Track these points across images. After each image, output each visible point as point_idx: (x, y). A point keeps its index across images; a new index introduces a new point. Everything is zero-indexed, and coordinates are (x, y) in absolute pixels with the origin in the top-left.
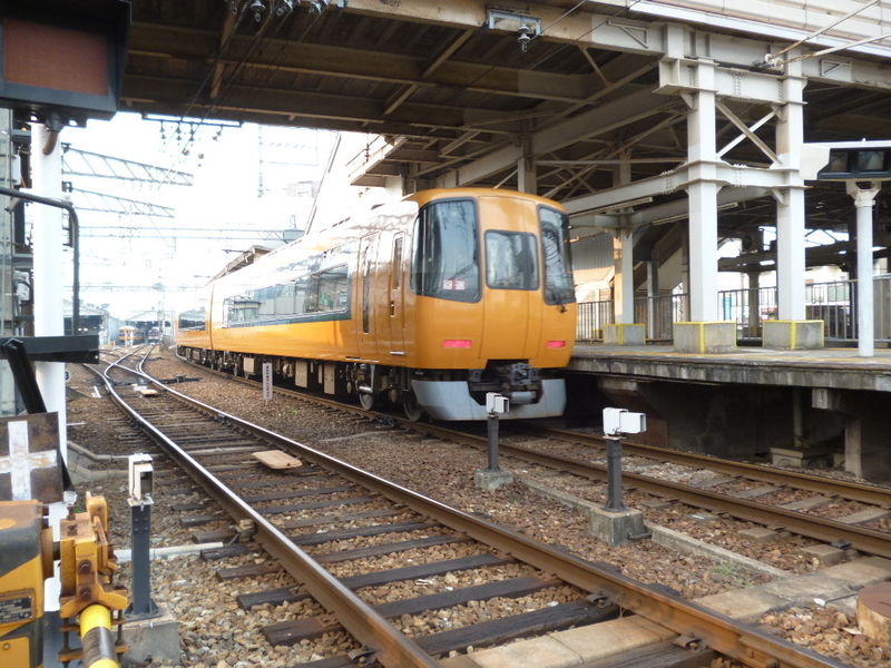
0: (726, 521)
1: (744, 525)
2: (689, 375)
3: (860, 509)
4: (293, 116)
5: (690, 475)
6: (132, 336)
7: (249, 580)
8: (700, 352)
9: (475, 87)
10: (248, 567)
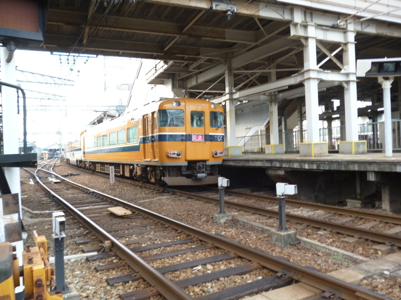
0: (334, 235)
1: (342, 236)
2: (309, 166)
3: (393, 227)
4: (121, 52)
5: (313, 213)
6: (47, 155)
7: (111, 271)
8: (312, 156)
9: (206, 37)
10: (110, 264)
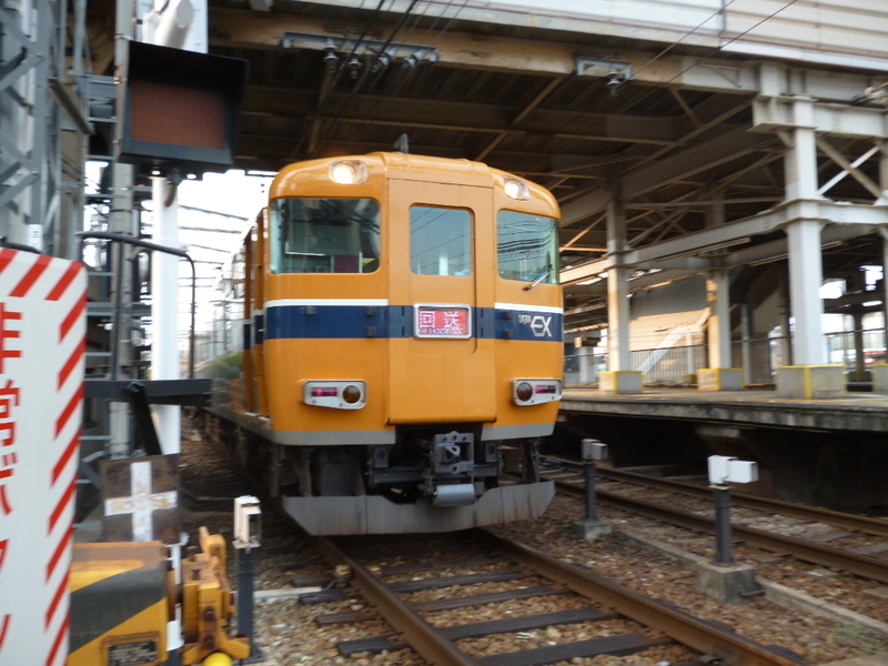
0: (847, 580)
1: (867, 584)
2: (796, 421)
5: (802, 529)
7: (347, 627)
8: (804, 398)
9: (563, 133)
10: (347, 613)
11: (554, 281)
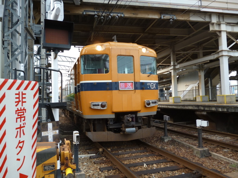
0: (234, 152)
2: (222, 110)
5: (223, 139)
7: (102, 164)
8: (224, 104)
9: (158, 34)
10: (102, 161)
11: (155, 74)
